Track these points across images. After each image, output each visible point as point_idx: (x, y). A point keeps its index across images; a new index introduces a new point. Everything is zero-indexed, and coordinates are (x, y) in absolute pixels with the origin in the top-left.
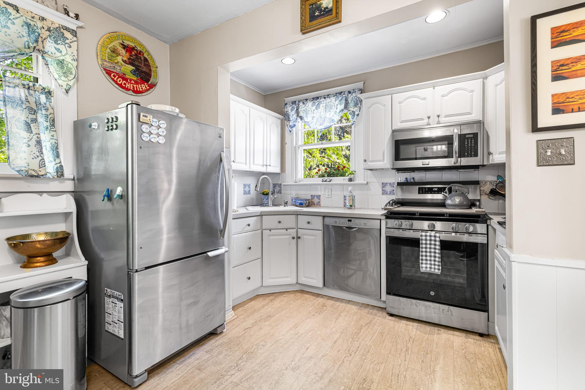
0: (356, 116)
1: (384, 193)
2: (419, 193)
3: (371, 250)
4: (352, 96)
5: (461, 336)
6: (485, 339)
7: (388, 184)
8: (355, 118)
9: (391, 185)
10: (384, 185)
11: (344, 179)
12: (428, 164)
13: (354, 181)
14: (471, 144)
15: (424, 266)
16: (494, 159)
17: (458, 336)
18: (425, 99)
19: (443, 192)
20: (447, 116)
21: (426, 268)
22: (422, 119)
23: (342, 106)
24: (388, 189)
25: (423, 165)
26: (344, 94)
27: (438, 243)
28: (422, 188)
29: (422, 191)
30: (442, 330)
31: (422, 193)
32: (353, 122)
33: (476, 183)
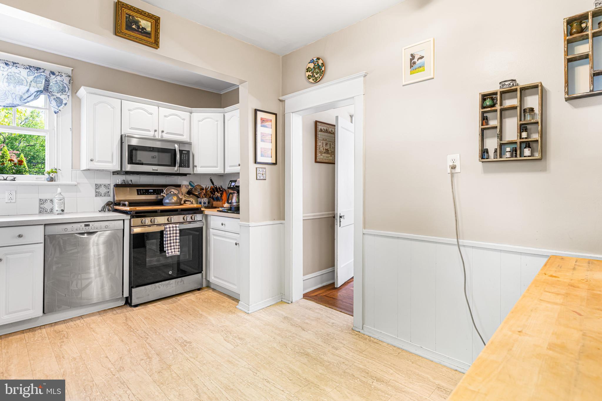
0: (63, 105)
1: (98, 194)
2: (138, 194)
3: (113, 252)
4: (55, 79)
5: (190, 296)
6: (202, 291)
7: (103, 186)
8: (62, 107)
9: (107, 186)
10: (97, 186)
11: (37, 178)
12: (157, 170)
13: (55, 181)
14: (186, 158)
15: (170, 251)
16: (197, 171)
17: (189, 296)
18: (151, 114)
19: (163, 193)
20: (167, 133)
21: (172, 252)
22: (149, 131)
23: (41, 87)
24: (103, 190)
25: (153, 170)
26: (44, 72)
27: (178, 232)
28: (140, 190)
29: (141, 192)
30: (179, 298)
31: (141, 194)
32: (57, 111)
33: (179, 186)
